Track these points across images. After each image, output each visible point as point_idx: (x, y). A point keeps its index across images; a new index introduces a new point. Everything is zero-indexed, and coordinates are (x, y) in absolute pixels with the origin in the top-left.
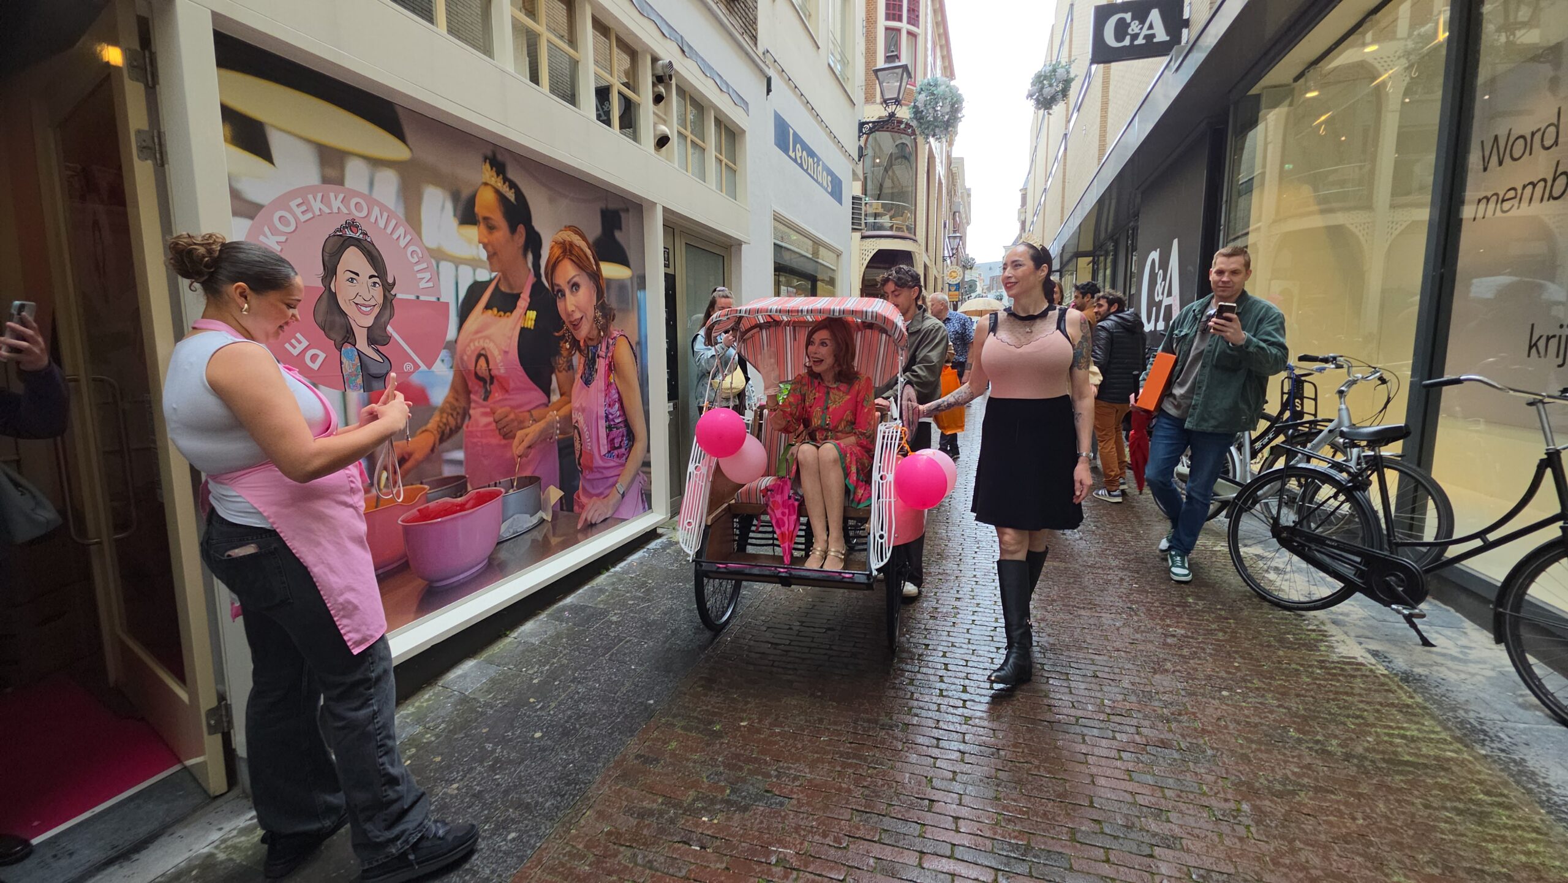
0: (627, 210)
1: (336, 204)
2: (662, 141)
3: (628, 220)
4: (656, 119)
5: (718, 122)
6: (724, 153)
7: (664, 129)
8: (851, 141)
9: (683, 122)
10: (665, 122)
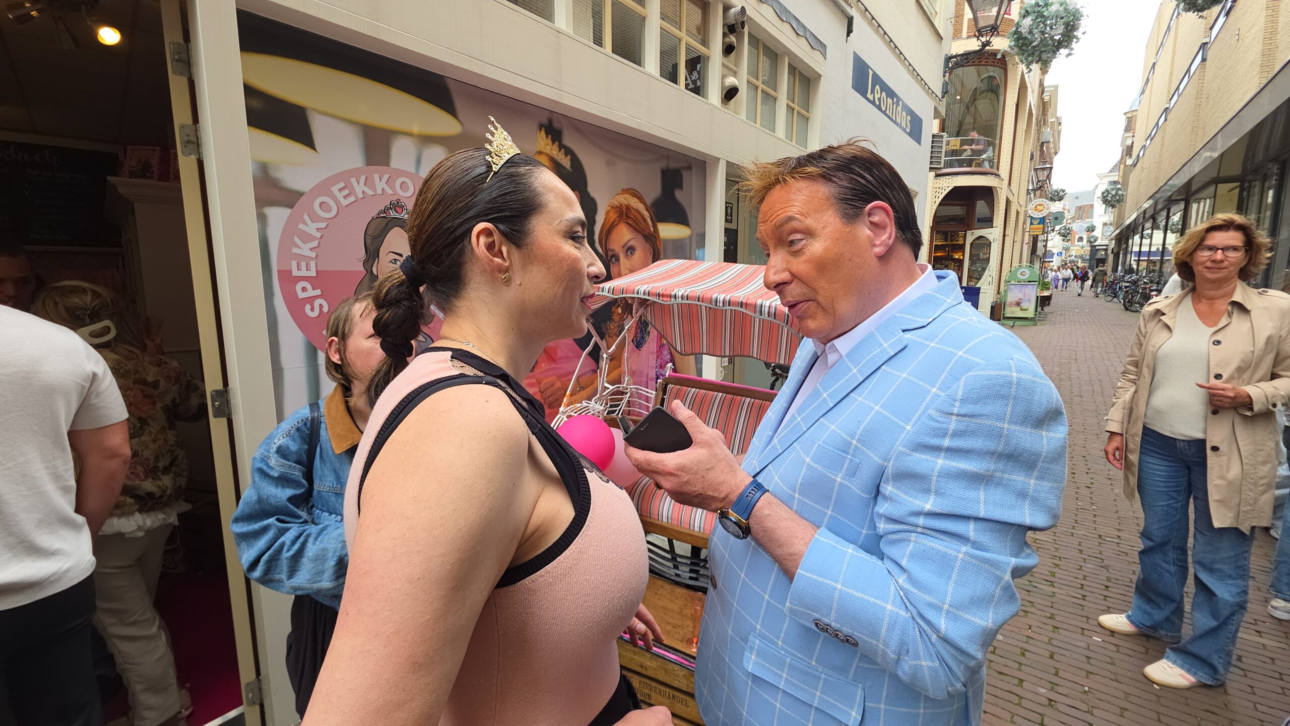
0: (690, 168)
1: (380, 185)
2: (730, 94)
3: (690, 179)
4: (726, 71)
5: (792, 69)
6: (796, 101)
7: (731, 81)
8: (935, 79)
9: (754, 72)
10: (735, 74)
